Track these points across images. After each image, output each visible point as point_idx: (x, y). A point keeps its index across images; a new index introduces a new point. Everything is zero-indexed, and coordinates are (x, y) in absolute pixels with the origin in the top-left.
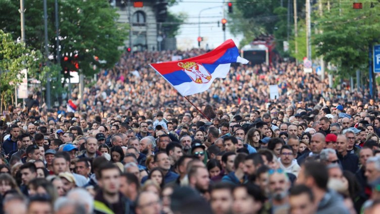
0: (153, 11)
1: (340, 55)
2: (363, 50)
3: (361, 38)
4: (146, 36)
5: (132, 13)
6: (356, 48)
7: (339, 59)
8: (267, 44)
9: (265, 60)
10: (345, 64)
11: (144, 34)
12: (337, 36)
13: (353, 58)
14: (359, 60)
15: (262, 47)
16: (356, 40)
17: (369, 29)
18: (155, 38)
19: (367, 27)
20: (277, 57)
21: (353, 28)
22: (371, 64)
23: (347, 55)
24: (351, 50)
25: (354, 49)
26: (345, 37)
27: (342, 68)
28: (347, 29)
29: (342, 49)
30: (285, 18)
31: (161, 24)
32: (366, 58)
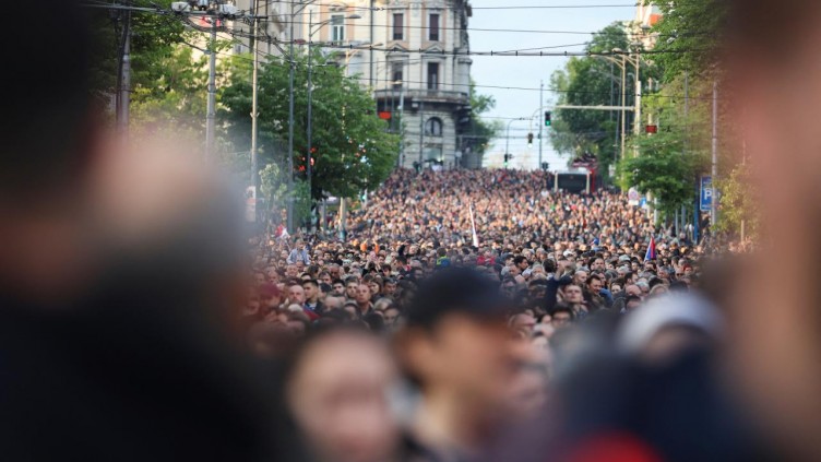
0: (452, 118)
1: (659, 187)
2: (689, 182)
3: (688, 167)
4: (441, 149)
5: (425, 120)
6: (680, 178)
7: (658, 190)
8: (589, 167)
9: (585, 187)
10: (664, 198)
11: (440, 147)
12: (656, 163)
13: (676, 191)
14: (683, 193)
15: (582, 170)
16: (680, 168)
17: (696, 156)
18: (453, 153)
19: (695, 152)
20: (599, 182)
21: (676, 153)
22: (697, 200)
23: (667, 186)
24: (673, 180)
25: (677, 179)
26: (666, 164)
27: (661, 201)
28: (669, 154)
29: (661, 179)
30: (613, 136)
31: (461, 137)
32: (692, 192)
